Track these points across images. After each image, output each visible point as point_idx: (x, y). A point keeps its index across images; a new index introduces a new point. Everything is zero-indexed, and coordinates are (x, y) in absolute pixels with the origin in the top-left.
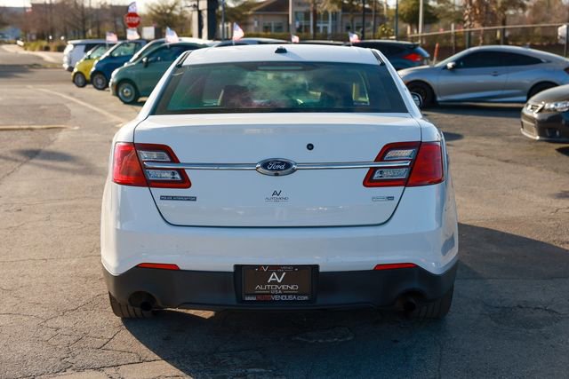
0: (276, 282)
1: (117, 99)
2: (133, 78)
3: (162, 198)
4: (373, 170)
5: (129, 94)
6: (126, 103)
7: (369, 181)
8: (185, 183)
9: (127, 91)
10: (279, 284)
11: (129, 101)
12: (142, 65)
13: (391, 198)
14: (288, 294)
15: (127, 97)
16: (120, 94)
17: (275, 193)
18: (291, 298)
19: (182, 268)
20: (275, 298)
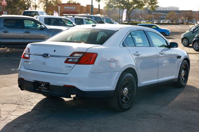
1: (182, 44)
2: (188, 37)
3: (25, 61)
4: (68, 59)
5: (186, 43)
6: (185, 46)
7: (67, 62)
9: (185, 41)
10: (43, 87)
11: (185, 45)
12: (192, 32)
13: (70, 67)
15: (185, 44)
16: (183, 42)
17: (44, 62)
18: (45, 91)
19: (25, 79)
20: (42, 90)
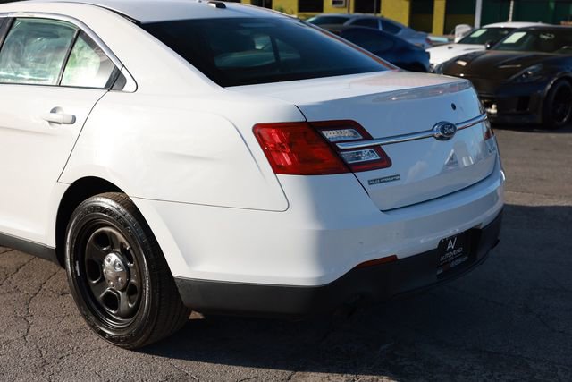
0: (451, 250)
8: (384, 162)
10: (452, 250)
14: (457, 258)
18: (460, 260)
19: (399, 257)
20: (452, 265)
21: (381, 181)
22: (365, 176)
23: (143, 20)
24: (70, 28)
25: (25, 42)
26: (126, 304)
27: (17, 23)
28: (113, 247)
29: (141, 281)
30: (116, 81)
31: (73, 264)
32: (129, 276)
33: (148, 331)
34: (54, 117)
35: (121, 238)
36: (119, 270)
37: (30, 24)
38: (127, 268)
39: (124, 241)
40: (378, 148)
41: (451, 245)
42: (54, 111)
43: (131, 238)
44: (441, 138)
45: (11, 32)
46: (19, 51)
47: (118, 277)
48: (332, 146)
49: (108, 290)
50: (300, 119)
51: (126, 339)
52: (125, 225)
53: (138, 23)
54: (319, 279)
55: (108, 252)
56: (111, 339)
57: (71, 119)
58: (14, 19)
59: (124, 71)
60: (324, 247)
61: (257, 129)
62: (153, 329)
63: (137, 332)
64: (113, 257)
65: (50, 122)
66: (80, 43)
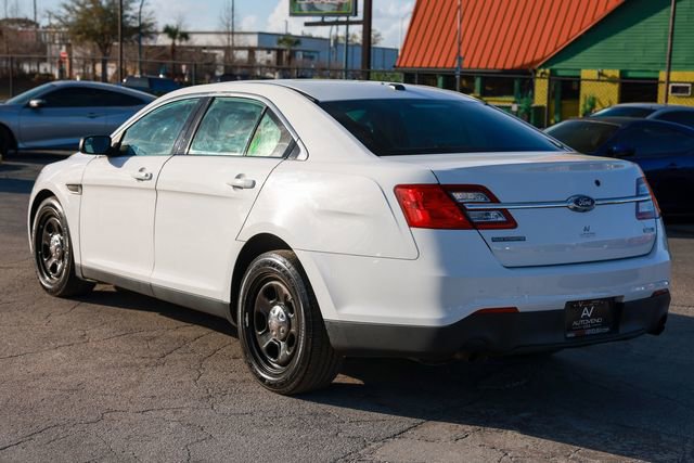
0: (586, 317)
3: (494, 240)
4: (637, 204)
7: (638, 214)
8: (510, 223)
10: (589, 318)
14: (595, 327)
17: (585, 230)
18: (598, 331)
19: (520, 310)
20: (588, 332)
21: (504, 239)
22: (489, 234)
23: (321, 99)
24: (259, 106)
25: (221, 119)
26: (284, 352)
27: (216, 102)
28: (278, 300)
29: (298, 329)
30: (291, 150)
31: (244, 315)
32: (290, 327)
33: (300, 375)
34: (239, 182)
35: (285, 291)
36: (281, 320)
37: (226, 102)
38: (288, 318)
39: (287, 292)
40: (505, 212)
41: (586, 313)
42: (238, 177)
43: (292, 290)
44: (575, 209)
45: (210, 109)
46: (214, 127)
47: (280, 327)
48: (460, 206)
49: (271, 340)
50: (435, 182)
51: (282, 384)
52: (289, 278)
53: (316, 102)
54: (442, 320)
55: (274, 304)
56: (270, 385)
57: (251, 184)
58: (214, 98)
59: (299, 143)
60: (446, 292)
61: (398, 189)
62: (305, 373)
63: (291, 377)
64: (278, 309)
65: (234, 187)
66: (266, 118)
